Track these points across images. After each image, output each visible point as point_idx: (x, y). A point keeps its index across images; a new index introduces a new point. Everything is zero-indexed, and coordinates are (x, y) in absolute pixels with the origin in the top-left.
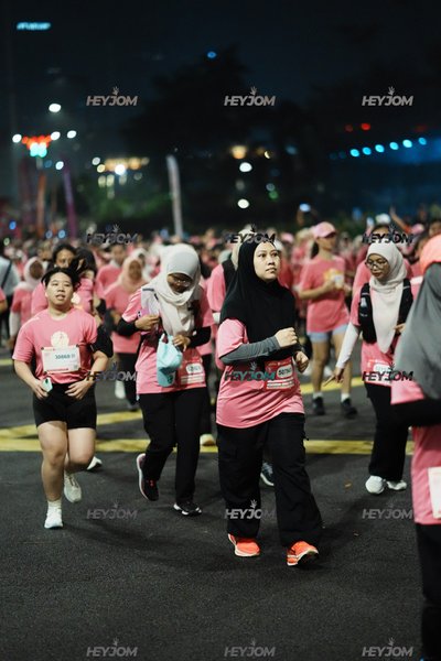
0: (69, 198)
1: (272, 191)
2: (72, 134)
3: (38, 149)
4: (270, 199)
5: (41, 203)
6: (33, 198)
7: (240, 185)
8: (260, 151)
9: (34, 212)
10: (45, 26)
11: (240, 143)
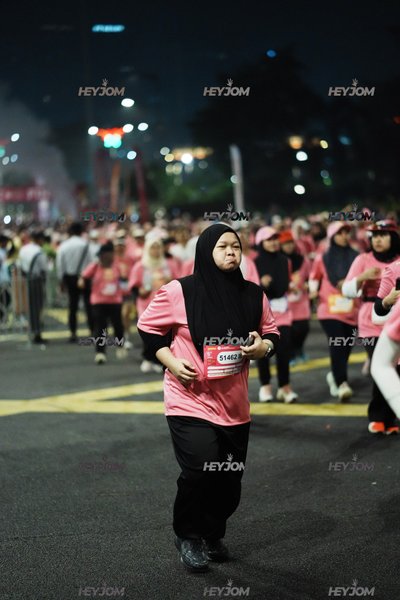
0: (141, 184)
1: (326, 178)
2: (143, 127)
3: (112, 140)
4: (325, 186)
5: (114, 189)
6: (108, 184)
7: (297, 173)
8: (315, 141)
9: (108, 198)
10: (118, 28)
11: (296, 133)
